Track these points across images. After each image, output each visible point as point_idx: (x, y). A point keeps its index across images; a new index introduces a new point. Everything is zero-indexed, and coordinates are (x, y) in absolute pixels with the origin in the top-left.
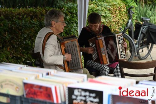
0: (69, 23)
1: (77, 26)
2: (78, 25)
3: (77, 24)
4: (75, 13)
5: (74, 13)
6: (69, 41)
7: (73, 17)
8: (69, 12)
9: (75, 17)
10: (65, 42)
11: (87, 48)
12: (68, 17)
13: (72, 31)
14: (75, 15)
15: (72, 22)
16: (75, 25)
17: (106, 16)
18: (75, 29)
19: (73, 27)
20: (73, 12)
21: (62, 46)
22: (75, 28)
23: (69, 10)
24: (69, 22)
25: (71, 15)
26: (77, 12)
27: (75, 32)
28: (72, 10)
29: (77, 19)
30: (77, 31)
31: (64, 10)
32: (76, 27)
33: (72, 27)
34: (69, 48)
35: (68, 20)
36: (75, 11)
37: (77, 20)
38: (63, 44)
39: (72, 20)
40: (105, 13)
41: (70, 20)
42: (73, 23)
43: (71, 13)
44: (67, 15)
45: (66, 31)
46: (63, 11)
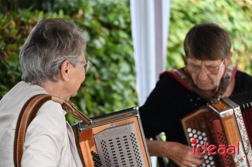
0: (103, 63)
1: (132, 72)
2: (137, 68)
4: (123, 26)
5: (118, 28)
6: (109, 126)
7: (116, 42)
8: (103, 24)
9: (124, 39)
10: (95, 130)
11: (176, 147)
12: (99, 43)
13: (115, 92)
14: (123, 35)
15: (115, 57)
16: (125, 67)
17: (234, 30)
18: (127, 85)
19: (120, 76)
20: (116, 23)
21: (82, 144)
22: (125, 78)
23: (102, 18)
24: (105, 58)
25: (111, 36)
26: (129, 24)
27: (127, 93)
28: (111, 17)
29: (132, 47)
30: (134, 91)
31: (83, 17)
32: (130, 77)
33: (116, 75)
34: (110, 151)
35: (101, 54)
37: (130, 52)
38: (89, 135)
39: (116, 53)
40: (231, 19)
41: (107, 51)
42: (117, 62)
43: (109, 26)
44: (93, 35)
46: (79, 21)
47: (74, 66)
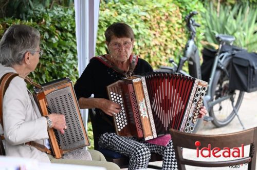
0: (57, 52)
1: (75, 58)
2: (78, 57)
3: (74, 52)
4: (70, 29)
5: (66, 31)
7: (66, 40)
8: (57, 28)
9: (71, 38)
10: (46, 92)
12: (55, 40)
13: (64, 70)
14: (69, 35)
15: (64, 49)
16: (70, 55)
17: (139, 34)
18: (71, 66)
19: (67, 60)
20: (66, 28)
21: (40, 101)
22: (70, 62)
23: (56, 24)
24: (58, 49)
25: (62, 35)
26: (73, 28)
27: (71, 71)
28: (63, 24)
29: (75, 43)
30: (76, 70)
31: (45, 23)
32: (74, 61)
33: (65, 59)
34: (56, 105)
35: (56, 46)
36: (71, 25)
37: (74, 46)
38: (42, 96)
39: (65, 46)
40: (137, 27)
41: (59, 45)
42: (65, 52)
43: (61, 29)
44: (51, 35)
45: (52, 69)
46: (42, 26)
47: (33, 55)
